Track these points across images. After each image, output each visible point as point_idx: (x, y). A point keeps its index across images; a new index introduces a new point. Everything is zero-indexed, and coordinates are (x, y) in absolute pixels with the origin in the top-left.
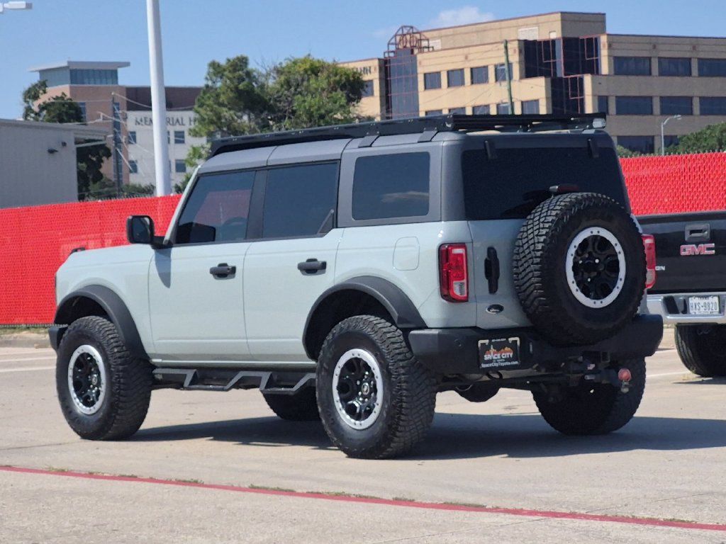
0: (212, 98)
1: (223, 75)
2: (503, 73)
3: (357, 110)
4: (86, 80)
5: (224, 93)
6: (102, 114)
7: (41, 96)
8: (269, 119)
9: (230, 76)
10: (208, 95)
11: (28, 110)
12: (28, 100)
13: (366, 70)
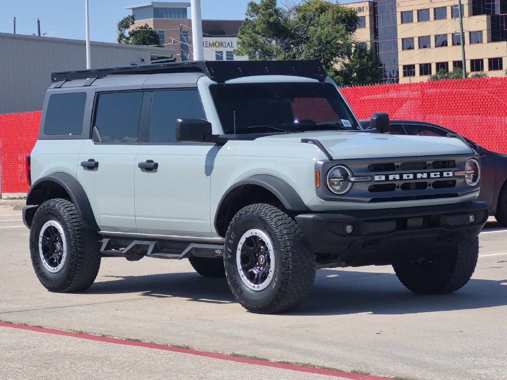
0: (250, 29)
1: (258, 12)
2: (457, 12)
3: (353, 38)
4: (165, 15)
5: (259, 25)
6: (173, 39)
7: (130, 26)
8: (290, 43)
9: (263, 12)
10: (247, 26)
11: (122, 36)
12: (121, 29)
13: (360, 10)
